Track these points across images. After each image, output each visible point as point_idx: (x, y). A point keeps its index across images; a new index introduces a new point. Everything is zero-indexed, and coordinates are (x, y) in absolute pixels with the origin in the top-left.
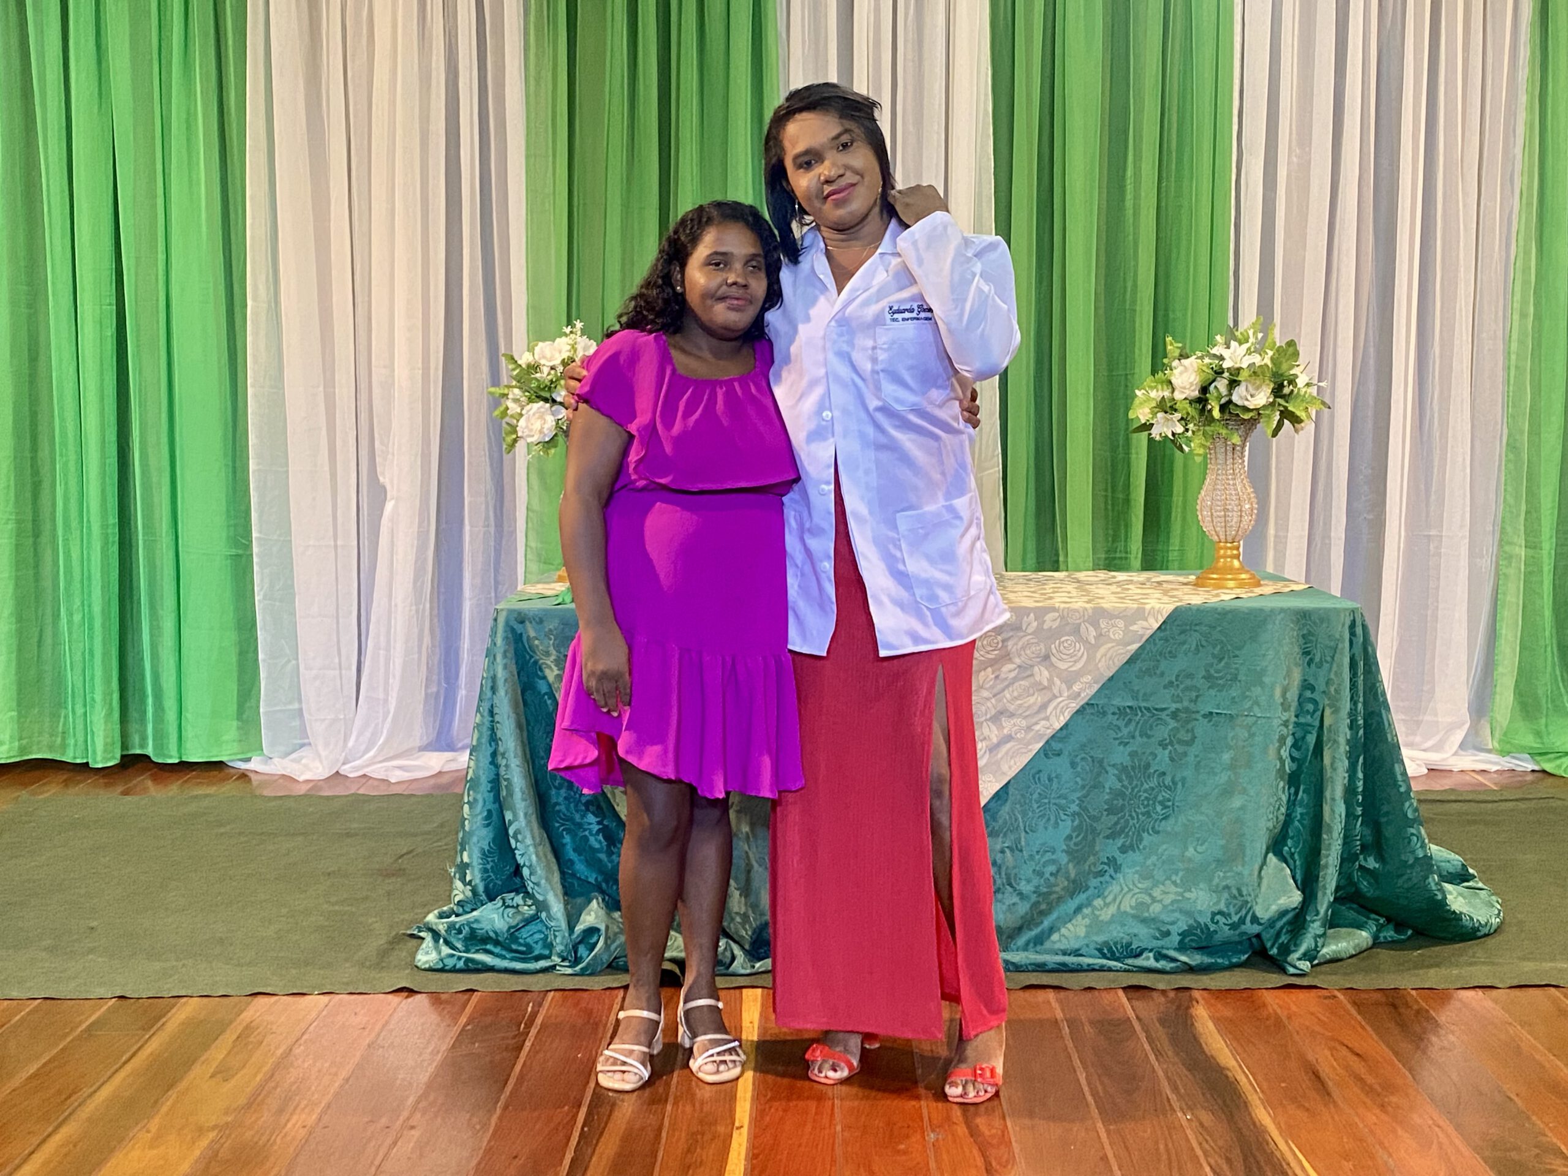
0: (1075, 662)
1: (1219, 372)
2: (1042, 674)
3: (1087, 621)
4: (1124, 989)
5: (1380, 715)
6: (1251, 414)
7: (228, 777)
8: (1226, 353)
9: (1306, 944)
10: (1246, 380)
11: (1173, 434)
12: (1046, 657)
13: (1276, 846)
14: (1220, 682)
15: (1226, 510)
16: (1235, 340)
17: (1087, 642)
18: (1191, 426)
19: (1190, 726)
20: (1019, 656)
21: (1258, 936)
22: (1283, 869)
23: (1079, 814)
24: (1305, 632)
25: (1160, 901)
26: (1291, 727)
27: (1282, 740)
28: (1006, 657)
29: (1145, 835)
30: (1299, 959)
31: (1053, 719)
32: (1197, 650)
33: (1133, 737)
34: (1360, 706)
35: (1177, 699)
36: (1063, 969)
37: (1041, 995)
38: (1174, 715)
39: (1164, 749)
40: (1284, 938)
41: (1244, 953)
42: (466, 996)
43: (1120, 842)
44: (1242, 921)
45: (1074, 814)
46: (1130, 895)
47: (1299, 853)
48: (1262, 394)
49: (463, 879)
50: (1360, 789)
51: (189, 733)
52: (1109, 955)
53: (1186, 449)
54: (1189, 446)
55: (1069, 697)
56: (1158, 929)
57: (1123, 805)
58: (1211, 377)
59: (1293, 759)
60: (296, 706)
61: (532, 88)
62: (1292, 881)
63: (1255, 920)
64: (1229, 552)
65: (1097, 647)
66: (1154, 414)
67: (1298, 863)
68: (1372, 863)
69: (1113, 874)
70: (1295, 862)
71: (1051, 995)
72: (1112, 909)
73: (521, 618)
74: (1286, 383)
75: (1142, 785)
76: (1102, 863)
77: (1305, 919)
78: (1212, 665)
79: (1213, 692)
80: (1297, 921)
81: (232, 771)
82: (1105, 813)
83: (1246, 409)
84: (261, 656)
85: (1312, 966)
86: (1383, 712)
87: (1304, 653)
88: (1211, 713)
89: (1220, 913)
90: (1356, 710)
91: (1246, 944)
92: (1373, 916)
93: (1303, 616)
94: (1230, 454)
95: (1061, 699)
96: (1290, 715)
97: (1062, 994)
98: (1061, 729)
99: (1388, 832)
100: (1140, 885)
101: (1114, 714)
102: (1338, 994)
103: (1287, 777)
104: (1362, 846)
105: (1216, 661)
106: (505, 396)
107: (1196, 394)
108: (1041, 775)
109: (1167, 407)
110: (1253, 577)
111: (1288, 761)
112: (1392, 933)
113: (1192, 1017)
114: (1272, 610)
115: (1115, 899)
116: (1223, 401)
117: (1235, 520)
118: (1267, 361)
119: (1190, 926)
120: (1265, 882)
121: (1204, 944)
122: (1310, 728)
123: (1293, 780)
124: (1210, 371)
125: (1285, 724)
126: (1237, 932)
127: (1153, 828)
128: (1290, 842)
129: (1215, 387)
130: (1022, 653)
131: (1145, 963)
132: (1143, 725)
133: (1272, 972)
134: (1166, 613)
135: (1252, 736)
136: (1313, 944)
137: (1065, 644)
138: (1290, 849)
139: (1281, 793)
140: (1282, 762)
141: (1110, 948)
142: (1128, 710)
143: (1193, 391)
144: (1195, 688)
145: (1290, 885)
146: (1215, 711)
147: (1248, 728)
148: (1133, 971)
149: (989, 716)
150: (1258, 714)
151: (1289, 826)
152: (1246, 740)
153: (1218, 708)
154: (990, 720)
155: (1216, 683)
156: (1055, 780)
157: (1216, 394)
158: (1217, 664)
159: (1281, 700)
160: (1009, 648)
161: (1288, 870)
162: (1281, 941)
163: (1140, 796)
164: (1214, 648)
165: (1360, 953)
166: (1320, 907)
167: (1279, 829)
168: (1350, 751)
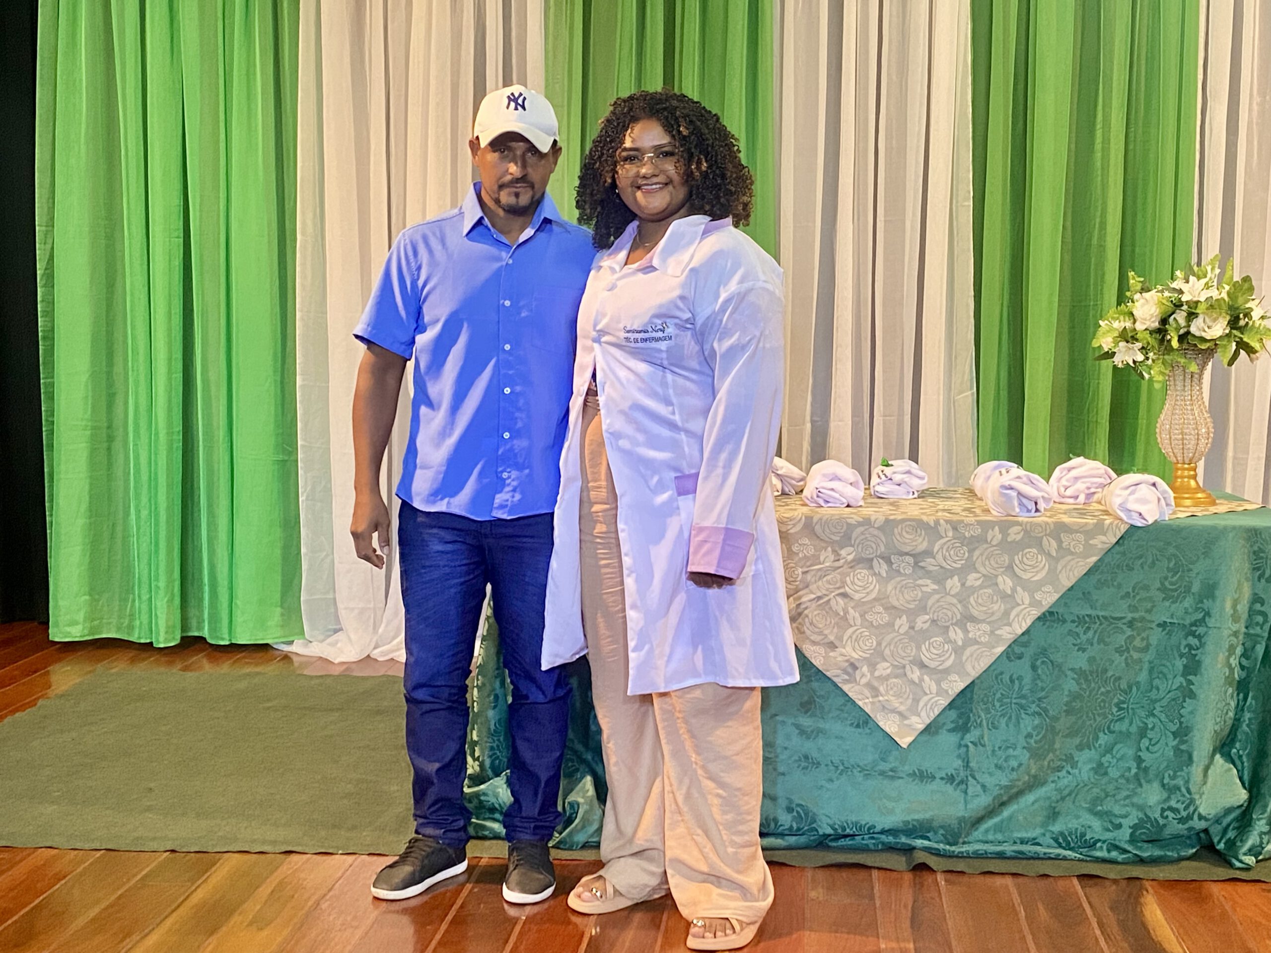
0: (1037, 572)
1: (1178, 305)
2: (1006, 583)
3: (1049, 535)
4: (1078, 876)
6: (1208, 345)
7: (273, 658)
8: (1185, 287)
9: (1252, 840)
10: (1203, 313)
11: (1134, 362)
12: (1010, 568)
13: (1225, 747)
14: (1176, 594)
15: (1183, 433)
16: (1194, 275)
17: (1049, 555)
18: (1151, 355)
19: (1144, 635)
20: (984, 565)
21: (1206, 831)
22: (1230, 769)
23: (1039, 714)
24: (1256, 548)
25: (1114, 796)
26: (1241, 637)
27: (1231, 650)
28: (970, 567)
29: (1101, 735)
30: (1245, 854)
31: (1015, 625)
32: (1153, 563)
33: (1092, 645)
35: (1133, 608)
36: (1020, 856)
37: (999, 881)
38: (1131, 624)
39: (1121, 656)
40: (1231, 834)
41: (1193, 847)
43: (1077, 741)
44: (1190, 817)
45: (1035, 713)
47: (1247, 755)
48: (1219, 325)
49: (473, 755)
51: (239, 618)
52: (1064, 845)
53: (1146, 376)
54: (1150, 374)
55: (1030, 605)
56: (1111, 822)
57: (1082, 706)
58: (1171, 310)
59: (1242, 667)
60: (331, 596)
62: (1238, 781)
63: (1202, 817)
64: (1186, 473)
65: (1057, 560)
66: (1116, 344)
67: (1246, 764)
69: (1070, 769)
70: (1243, 763)
71: (1009, 881)
72: (1068, 803)
74: (1241, 316)
75: (1100, 688)
76: (1060, 760)
77: (1252, 818)
78: (1166, 578)
79: (1167, 604)
80: (1244, 817)
81: (277, 653)
82: (1063, 714)
83: (1203, 340)
84: (303, 550)
85: (1257, 862)
87: (1254, 569)
88: (1165, 622)
89: (1170, 808)
91: (1195, 837)
93: (1254, 534)
94: (1188, 381)
95: (1023, 606)
96: (1241, 627)
97: (1020, 880)
98: (1023, 634)
101: (1073, 621)
103: (1236, 684)
105: (1170, 575)
107: (1156, 325)
108: (1004, 676)
109: (1128, 337)
110: (1209, 496)
111: (1237, 670)
113: (1141, 904)
114: (1225, 528)
115: (1071, 794)
116: (1182, 332)
117: (1193, 442)
118: (1224, 295)
119: (1141, 820)
120: (1211, 781)
121: (1155, 837)
122: (1259, 639)
123: (1242, 687)
124: (1169, 304)
125: (1235, 634)
126: (1186, 826)
127: (1109, 728)
128: (1238, 745)
129: (1175, 319)
130: (987, 563)
131: (1098, 854)
132: (1101, 632)
133: (1220, 866)
134: (1124, 528)
135: (1202, 645)
136: (1258, 840)
137: (1028, 556)
138: (1238, 751)
139: (1228, 700)
140: (1232, 670)
141: (1065, 839)
142: (1087, 618)
143: (1153, 322)
144: (1150, 599)
145: (1236, 783)
146: (1168, 621)
147: (1199, 637)
148: (1086, 861)
149: (955, 620)
150: (1210, 625)
151: (1237, 730)
152: (1198, 649)
153: (1172, 618)
154: (956, 624)
155: (1169, 595)
156: (1016, 682)
157: (1175, 326)
158: (1172, 577)
159: (1232, 612)
160: (975, 558)
161: (1235, 771)
162: (1228, 837)
163: (1097, 699)
164: (1169, 563)
166: (1267, 806)
167: (1227, 732)
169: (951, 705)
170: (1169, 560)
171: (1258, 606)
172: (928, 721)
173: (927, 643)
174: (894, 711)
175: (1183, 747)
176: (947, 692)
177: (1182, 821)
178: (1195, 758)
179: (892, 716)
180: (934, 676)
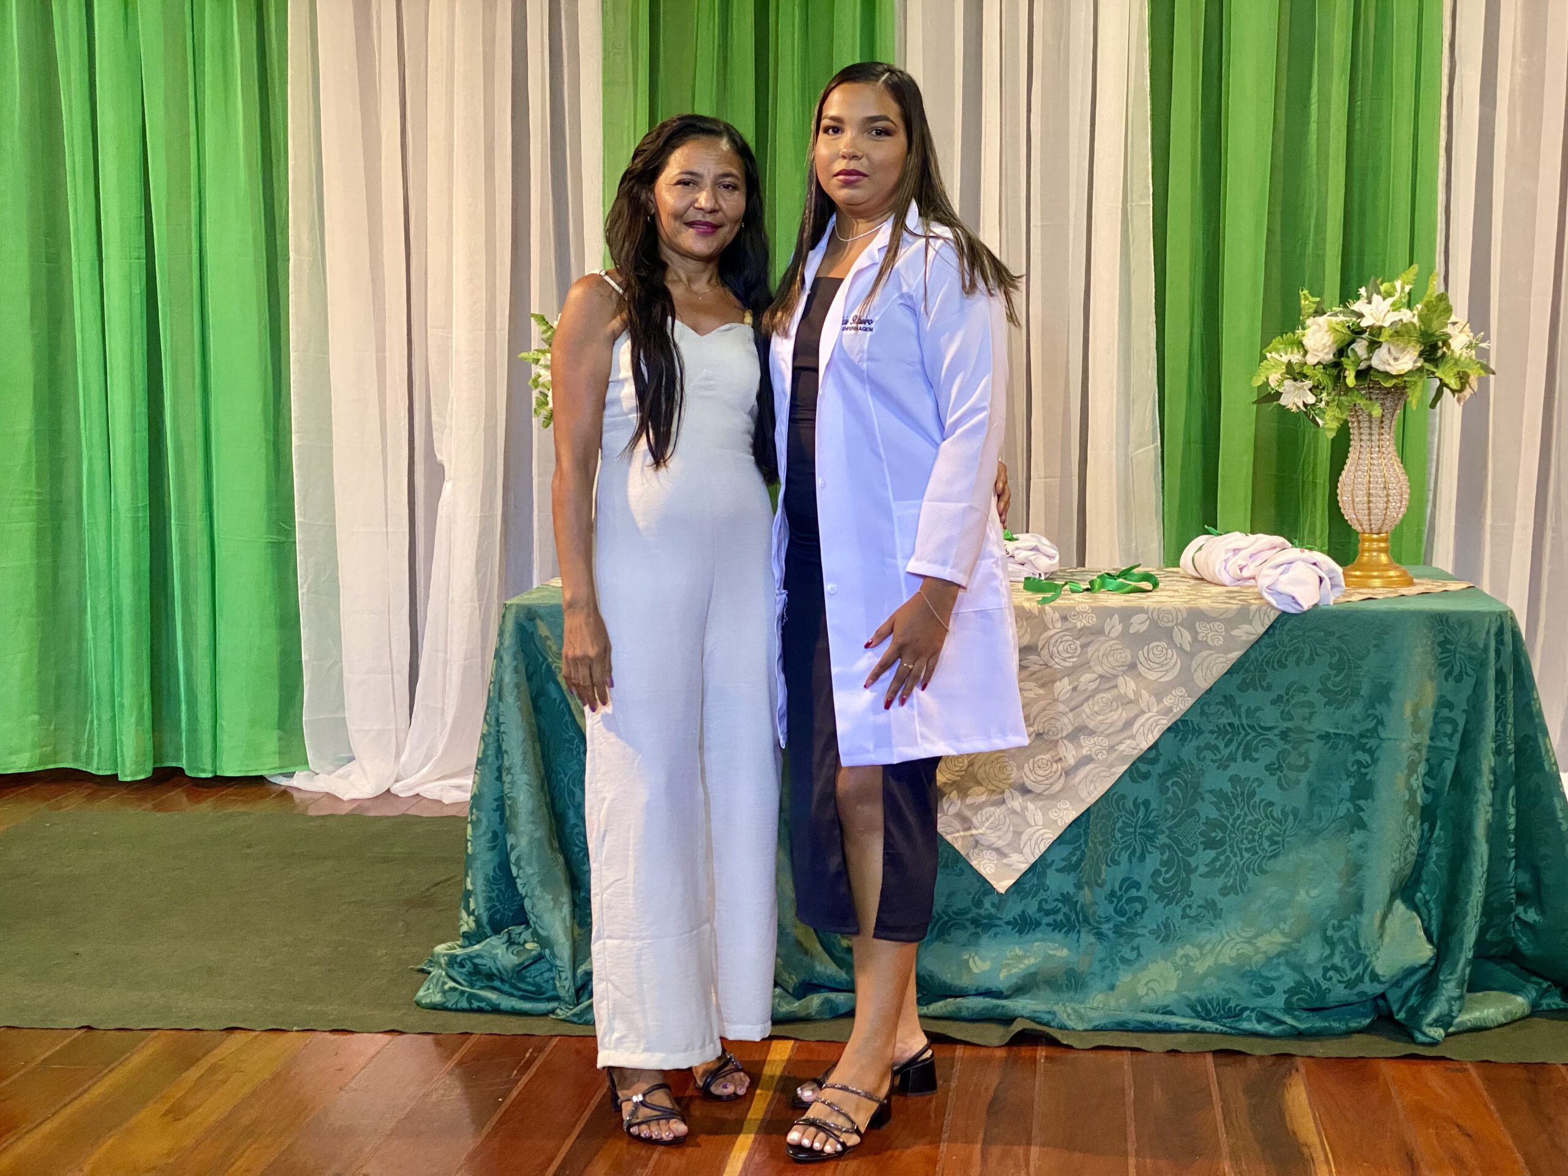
0: (1167, 671)
1: (1358, 332)
2: (1128, 686)
3: (1181, 624)
4: (1214, 1052)
5: (1536, 740)
6: (1395, 381)
8: (1366, 309)
9: (1439, 1007)
10: (1387, 341)
11: (1305, 405)
12: (1132, 667)
13: (1406, 890)
14: (1341, 697)
15: (1369, 495)
16: (1379, 293)
17: (1181, 649)
18: (1324, 395)
19: (1303, 749)
20: (1101, 664)
21: (1383, 996)
22: (1412, 919)
23: (1170, 847)
24: (1441, 639)
25: (1264, 953)
26: (1424, 752)
27: (1412, 767)
28: (1083, 666)
29: (1250, 875)
30: (1431, 1025)
31: (1140, 738)
32: (1312, 658)
33: (1235, 761)
34: (1509, 726)
35: (1287, 716)
36: (1148, 1028)
37: (1113, 1057)
38: (1284, 735)
39: (1272, 775)
40: (1413, 1001)
41: (1366, 1016)
43: (1220, 881)
44: (1359, 979)
45: (1162, 848)
46: (1232, 944)
47: (1435, 901)
48: (1408, 357)
49: (467, 908)
50: (1512, 826)
52: (1203, 1014)
53: (1320, 422)
54: (1322, 419)
55: (1159, 713)
56: (1260, 985)
57: (1224, 838)
58: (1348, 339)
59: (1427, 789)
60: (340, 715)
62: (1422, 933)
63: (1375, 977)
64: (1375, 545)
65: (1191, 655)
66: (1283, 382)
67: (1434, 912)
68: (1531, 916)
69: (1212, 919)
70: (1429, 911)
71: (1126, 1056)
72: (1209, 962)
73: (532, 614)
74: (1440, 344)
75: (1246, 815)
76: (1199, 907)
77: (1438, 978)
78: (1328, 677)
79: (1330, 709)
80: (1429, 979)
82: (1201, 847)
83: (1387, 375)
84: (304, 657)
85: (1448, 1035)
86: (1539, 735)
87: (1440, 665)
88: (1328, 733)
89: (1334, 968)
90: (1504, 732)
91: (1370, 1005)
92: (1534, 979)
93: (1438, 620)
94: (1375, 431)
95: (1150, 714)
96: (1423, 738)
97: (1141, 1057)
98: (1150, 749)
99: (1548, 878)
100: (1243, 934)
101: (1212, 732)
102: (1469, 1066)
103: (1419, 810)
104: (1517, 894)
105: (1333, 673)
106: (537, 361)
107: (1330, 358)
108: (1126, 800)
109: (1295, 373)
110: (1405, 573)
111: (1420, 793)
112: (1558, 1000)
114: (1404, 613)
115: (1211, 951)
116: (1363, 366)
117: (1382, 505)
118: (1415, 318)
119: (1298, 984)
120: (1388, 931)
121: (1317, 1005)
122: (1448, 754)
123: (1428, 814)
124: (1347, 331)
125: (1417, 747)
126: (1356, 992)
127: (1260, 866)
128: (1423, 888)
129: (1353, 350)
130: (1105, 660)
131: (1246, 1025)
132: (1247, 745)
133: (1397, 1040)
134: (1273, 616)
135: (1375, 761)
136: (1447, 1007)
137: (1155, 651)
138: (1424, 896)
139: (1410, 830)
140: (1412, 792)
141: (1204, 1007)
142: (1228, 728)
143: (1327, 354)
144: (1311, 705)
145: (1419, 937)
146: (1332, 731)
147: (1370, 752)
148: (1231, 1034)
149: (1065, 734)
150: (1383, 736)
151: (1422, 868)
152: (1369, 766)
153: (1337, 728)
154: (1065, 738)
155: (1334, 698)
156: (1142, 809)
157: (1352, 359)
158: (1335, 676)
159: (1411, 719)
160: (1089, 655)
161: (1419, 921)
162: (1410, 1004)
163: (1243, 829)
164: (1331, 657)
165: (1513, 1021)
166: (1456, 964)
167: (1408, 871)
168: (1495, 780)
169: (1060, 840)
170: (1332, 655)
172: (1032, 860)
173: (1031, 761)
174: (990, 847)
175: (1352, 890)
176: (1055, 822)
178: (1368, 904)
179: (988, 854)
180: (1041, 803)
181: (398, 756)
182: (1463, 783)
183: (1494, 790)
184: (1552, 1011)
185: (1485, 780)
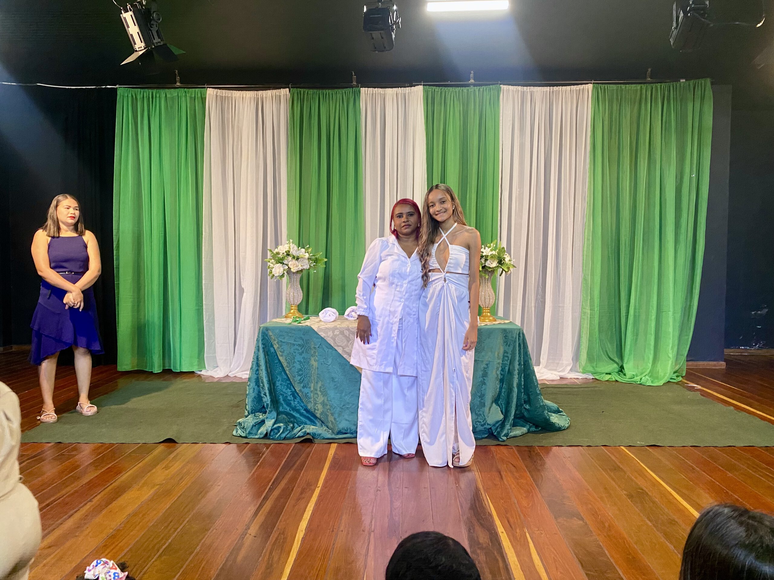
5: (529, 361)
6: (492, 269)
7: (194, 376)
9: (505, 432)
10: (490, 259)
13: (496, 401)
15: (485, 298)
16: (488, 247)
21: (491, 428)
22: (497, 408)
24: (505, 335)
26: (501, 365)
27: (497, 368)
30: (503, 436)
41: (486, 434)
42: (245, 445)
44: (485, 424)
47: (504, 404)
48: (495, 263)
50: (523, 384)
51: (183, 363)
59: (501, 374)
60: (214, 355)
61: (289, 170)
62: (500, 412)
63: (488, 424)
64: (487, 311)
68: (527, 407)
70: (502, 406)
73: (267, 329)
74: (502, 260)
77: (505, 424)
80: (503, 424)
81: (196, 374)
83: (490, 268)
84: (205, 339)
85: (507, 439)
86: (529, 359)
87: (504, 342)
89: (478, 422)
90: (521, 359)
91: (487, 430)
92: (528, 423)
93: (504, 331)
94: (486, 282)
96: (500, 361)
99: (532, 397)
102: (513, 447)
103: (499, 380)
104: (524, 401)
106: (269, 262)
110: (494, 318)
111: (499, 375)
112: (534, 429)
114: (495, 329)
116: (483, 265)
117: (488, 301)
118: (497, 253)
120: (491, 411)
122: (506, 365)
123: (502, 381)
125: (499, 363)
126: (484, 428)
128: (501, 400)
133: (494, 440)
135: (488, 367)
136: (507, 431)
138: (501, 402)
139: (497, 385)
140: (497, 375)
147: (487, 365)
151: (500, 395)
159: (497, 356)
161: (499, 409)
162: (498, 430)
165: (523, 435)
166: (509, 420)
167: (496, 396)
168: (519, 372)
171: (506, 354)
175: (482, 401)
177: (482, 425)
178: (486, 404)
181: (230, 366)
182: (510, 372)
183: (518, 374)
184: (532, 431)
185: (516, 372)
